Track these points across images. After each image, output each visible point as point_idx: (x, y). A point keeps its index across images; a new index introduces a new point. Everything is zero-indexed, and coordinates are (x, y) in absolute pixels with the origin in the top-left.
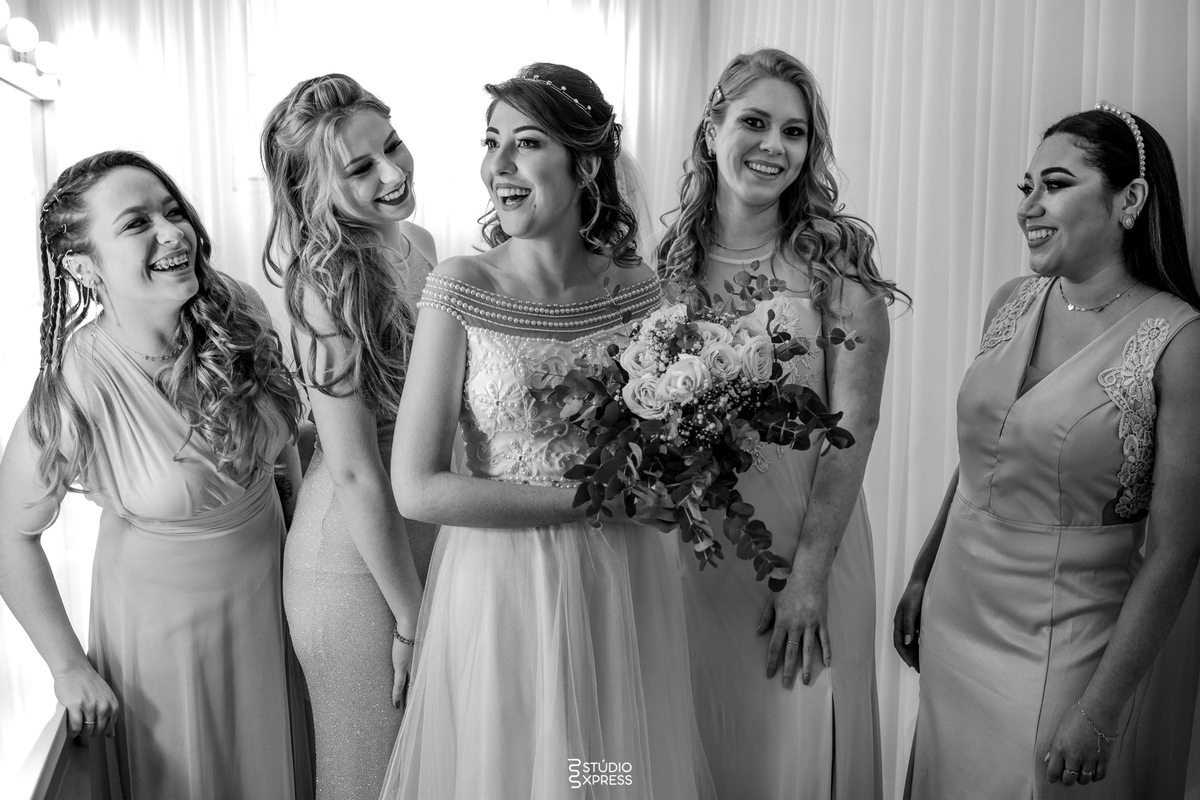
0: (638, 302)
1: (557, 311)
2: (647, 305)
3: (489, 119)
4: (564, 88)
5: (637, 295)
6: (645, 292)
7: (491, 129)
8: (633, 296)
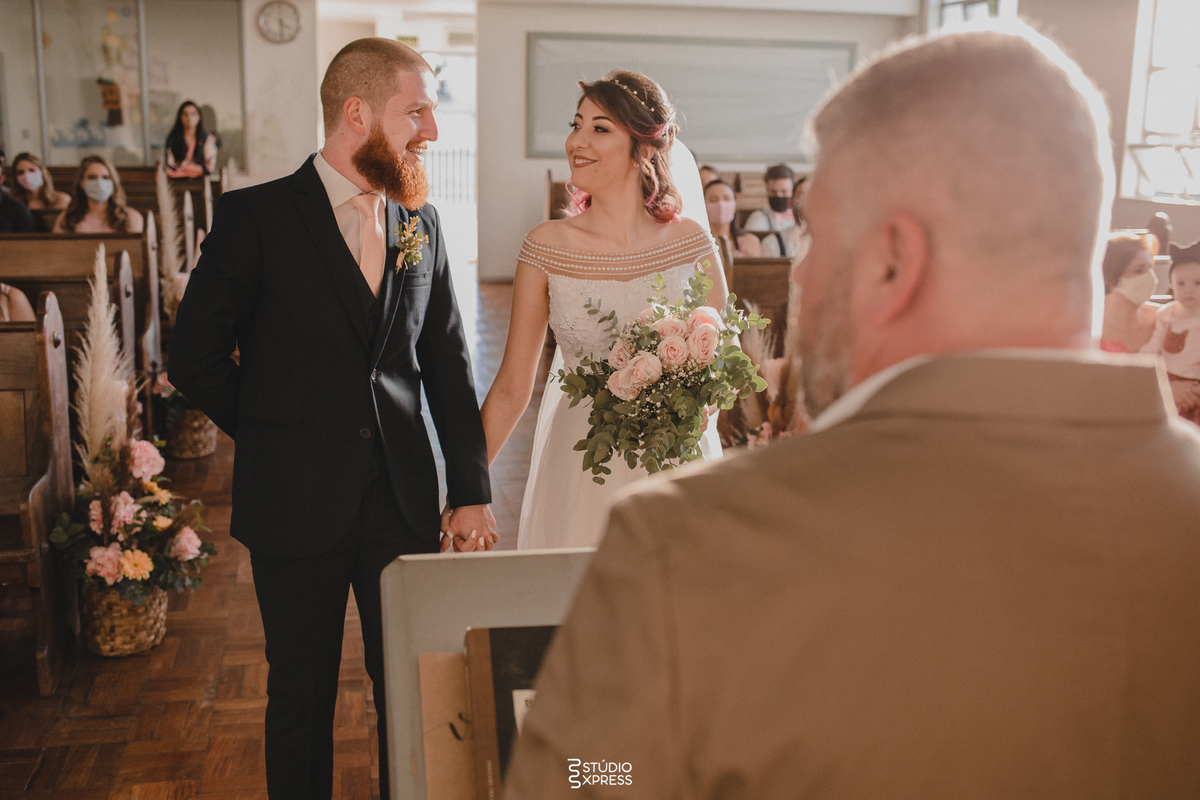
0: (688, 249)
1: (618, 259)
2: (696, 252)
3: (579, 107)
4: (635, 93)
5: (686, 245)
6: (693, 242)
7: (578, 115)
8: (682, 246)
